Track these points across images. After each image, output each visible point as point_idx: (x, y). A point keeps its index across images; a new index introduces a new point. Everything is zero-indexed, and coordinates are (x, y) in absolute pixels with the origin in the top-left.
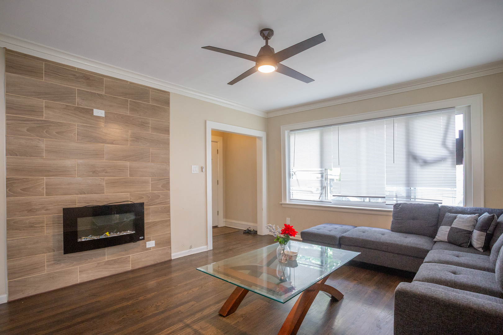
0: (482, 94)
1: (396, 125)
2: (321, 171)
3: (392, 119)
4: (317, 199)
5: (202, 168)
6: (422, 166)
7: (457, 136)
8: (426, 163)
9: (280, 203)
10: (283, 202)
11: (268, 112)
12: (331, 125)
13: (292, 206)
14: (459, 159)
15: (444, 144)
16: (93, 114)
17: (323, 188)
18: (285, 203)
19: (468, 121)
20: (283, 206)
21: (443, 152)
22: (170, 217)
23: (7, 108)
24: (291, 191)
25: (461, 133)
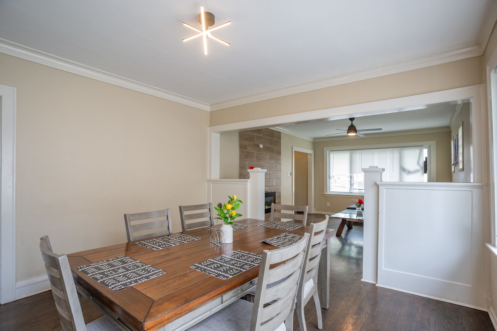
0: (435, 141)
1: (394, 152)
2: (350, 175)
3: (392, 149)
4: (348, 191)
5: (291, 173)
6: (407, 174)
7: (425, 160)
8: (409, 172)
9: (324, 194)
10: (325, 193)
11: (315, 139)
12: (357, 150)
13: (331, 196)
14: (425, 171)
15: (418, 163)
16: (259, 147)
17: (351, 185)
18: (326, 194)
19: (429, 153)
20: (325, 195)
21: (418, 168)
22: (281, 200)
23: (240, 147)
24: (330, 187)
25: (426, 158)
